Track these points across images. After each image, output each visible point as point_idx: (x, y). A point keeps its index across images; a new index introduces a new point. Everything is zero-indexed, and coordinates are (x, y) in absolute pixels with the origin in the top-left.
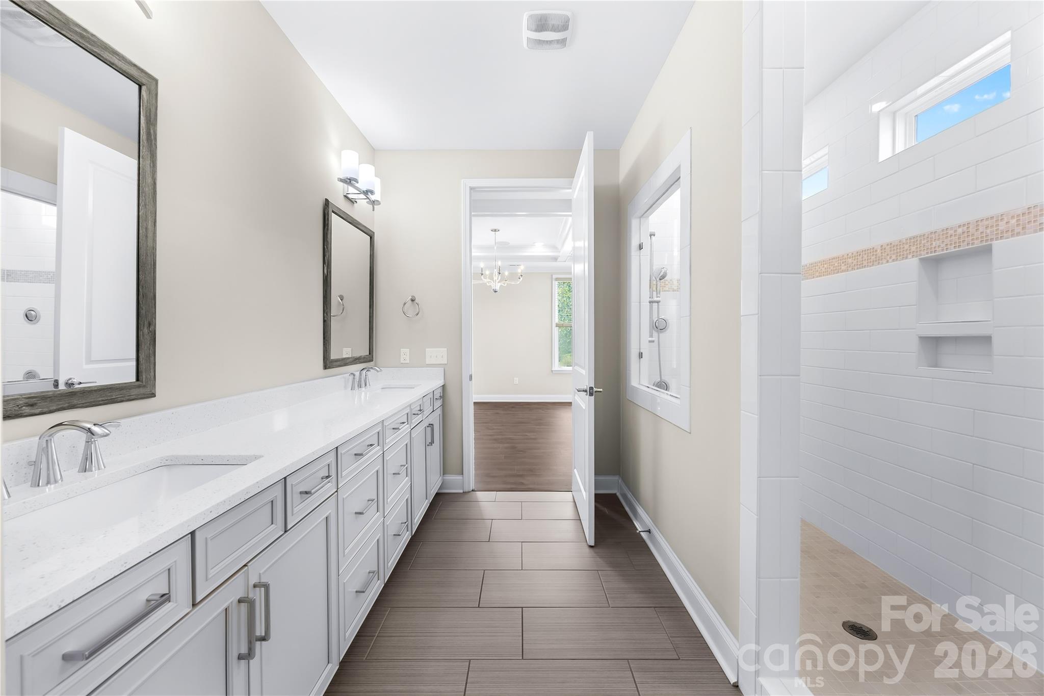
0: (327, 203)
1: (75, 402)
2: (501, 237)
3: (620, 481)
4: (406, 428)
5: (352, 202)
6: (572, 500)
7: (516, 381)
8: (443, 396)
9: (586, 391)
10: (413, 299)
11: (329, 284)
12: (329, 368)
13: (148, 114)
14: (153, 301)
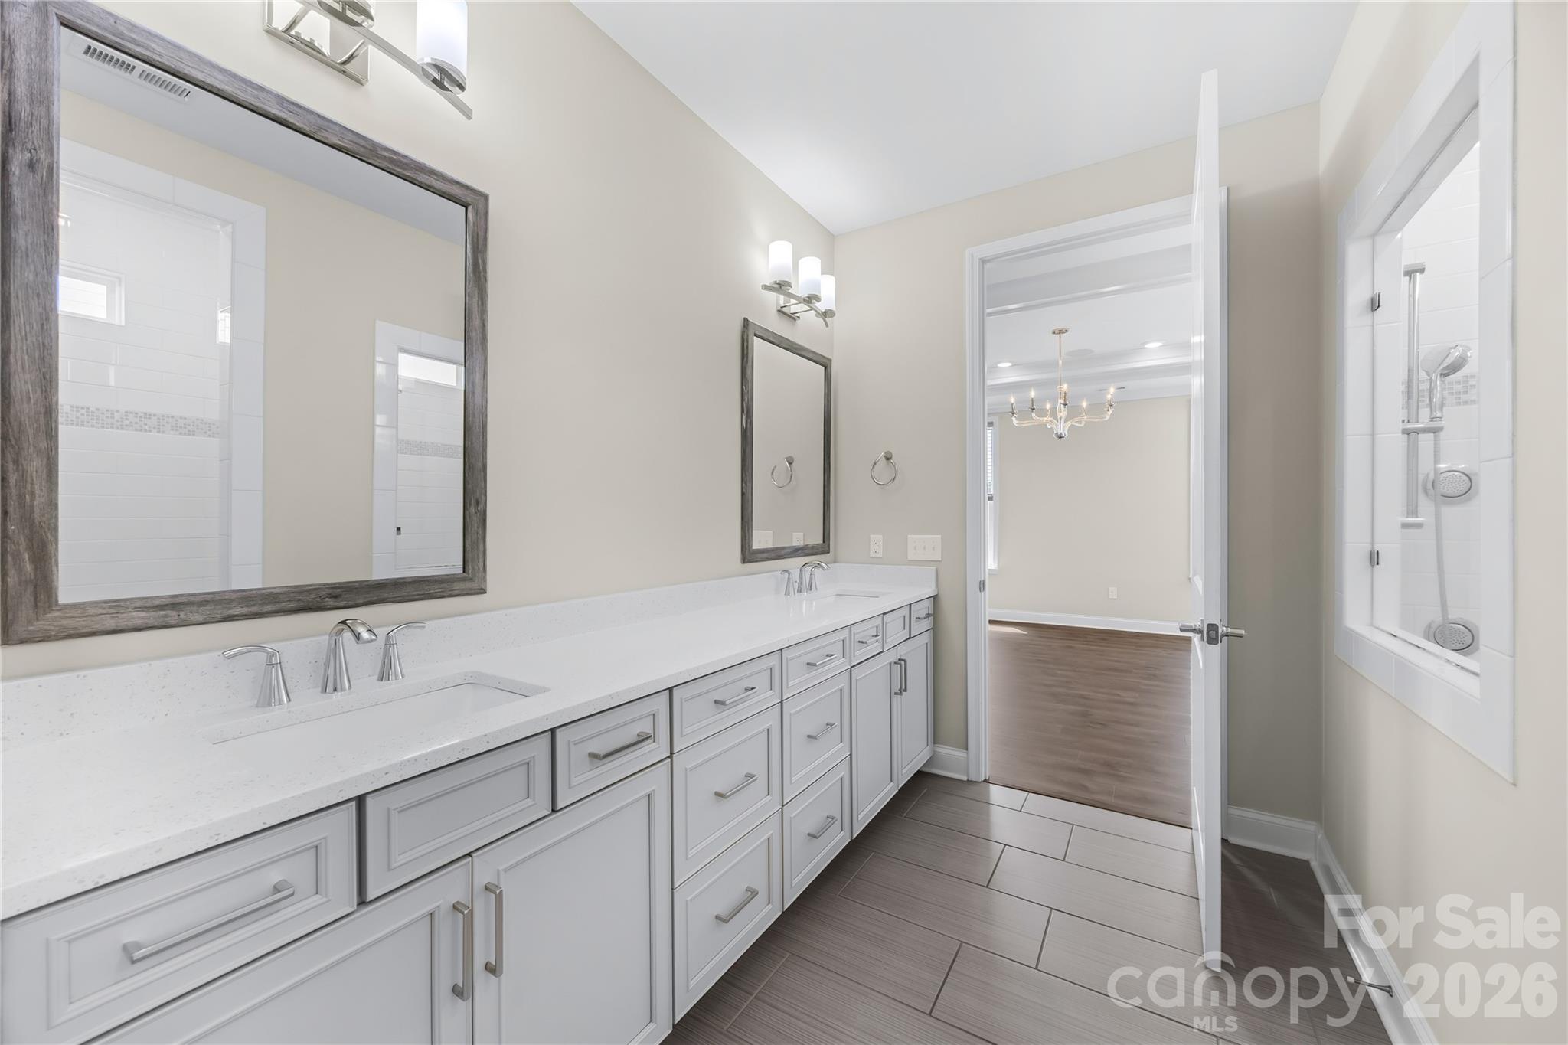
0: (746, 323)
1: (385, 595)
2: (1069, 342)
3: (1319, 837)
4: (840, 664)
5: (792, 318)
6: (1189, 850)
7: (1113, 592)
8: (934, 613)
9: (1200, 631)
10: (889, 456)
11: (749, 440)
12: (750, 561)
13: (475, 240)
14: (482, 473)
